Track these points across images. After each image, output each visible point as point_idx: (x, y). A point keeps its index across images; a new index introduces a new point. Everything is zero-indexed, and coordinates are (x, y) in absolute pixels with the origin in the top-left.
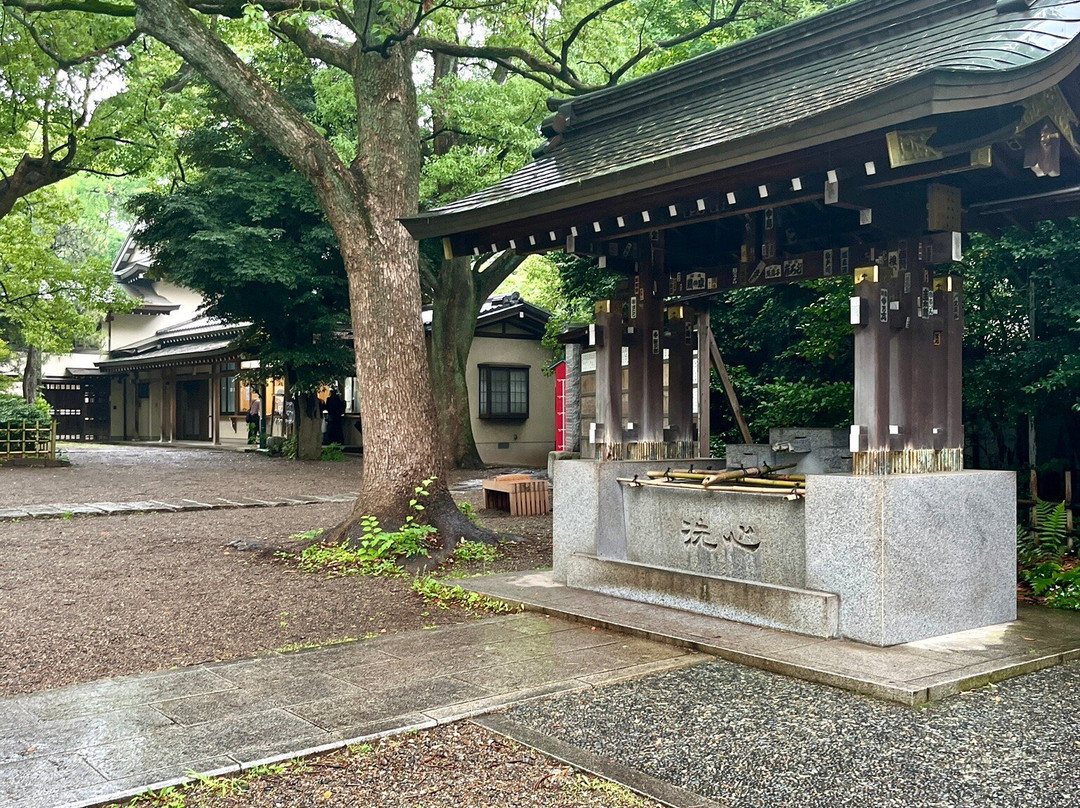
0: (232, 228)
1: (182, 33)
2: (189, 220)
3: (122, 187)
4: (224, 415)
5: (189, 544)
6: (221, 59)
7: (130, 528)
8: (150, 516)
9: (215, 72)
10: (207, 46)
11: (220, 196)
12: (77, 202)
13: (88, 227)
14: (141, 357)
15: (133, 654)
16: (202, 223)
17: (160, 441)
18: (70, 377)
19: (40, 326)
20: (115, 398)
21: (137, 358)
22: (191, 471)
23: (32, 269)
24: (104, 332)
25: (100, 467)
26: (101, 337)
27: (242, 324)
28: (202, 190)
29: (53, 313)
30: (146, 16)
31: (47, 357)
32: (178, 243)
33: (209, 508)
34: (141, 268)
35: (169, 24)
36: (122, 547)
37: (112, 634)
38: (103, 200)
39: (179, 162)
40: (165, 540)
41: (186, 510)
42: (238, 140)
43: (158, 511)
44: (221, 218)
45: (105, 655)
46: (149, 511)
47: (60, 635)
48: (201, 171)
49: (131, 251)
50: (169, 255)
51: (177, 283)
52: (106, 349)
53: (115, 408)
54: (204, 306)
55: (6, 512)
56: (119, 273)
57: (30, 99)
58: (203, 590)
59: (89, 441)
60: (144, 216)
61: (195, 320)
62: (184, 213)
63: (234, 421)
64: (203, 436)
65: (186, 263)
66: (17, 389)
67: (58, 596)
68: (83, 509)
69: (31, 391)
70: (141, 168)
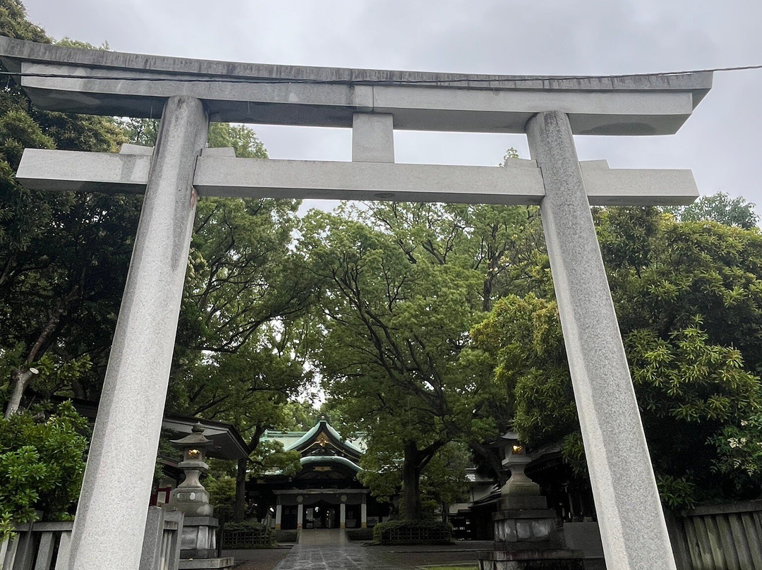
24: (470, 494)
31: (451, 506)
52: (472, 501)
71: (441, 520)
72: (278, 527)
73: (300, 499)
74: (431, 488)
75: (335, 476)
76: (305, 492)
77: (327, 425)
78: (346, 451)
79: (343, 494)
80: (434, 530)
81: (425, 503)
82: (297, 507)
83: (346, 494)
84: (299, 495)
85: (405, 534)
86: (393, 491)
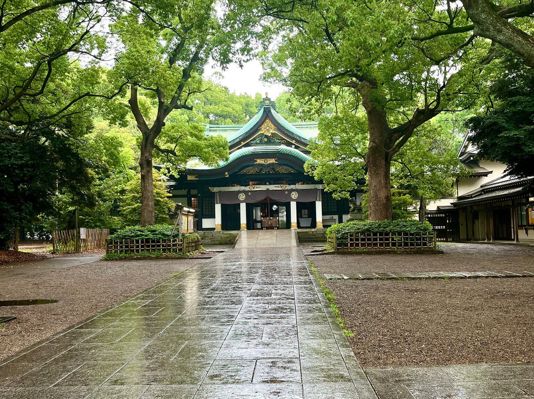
0: (521, 128)
1: (499, 31)
2: (497, 127)
3: (460, 116)
4: (521, 227)
5: (513, 295)
6: (520, 39)
7: (478, 285)
8: (488, 280)
9: (517, 46)
10: (512, 34)
11: (514, 112)
12: (440, 126)
13: (445, 138)
14: (474, 199)
15: (495, 352)
16: (505, 128)
17: (486, 241)
18: (440, 210)
19: (426, 187)
20: (462, 220)
21: (472, 199)
22: (505, 256)
23: (421, 161)
24: (455, 187)
25: (458, 254)
26: (454, 190)
27: (529, 178)
28: (504, 110)
29: (432, 180)
30: (479, 27)
31: (429, 202)
32: (492, 139)
33: (520, 276)
34: (471, 155)
35: (492, 28)
36: (477, 295)
37: (481, 340)
38: (451, 124)
39: (490, 99)
40: (499, 292)
41: (507, 277)
42: (522, 81)
43: (492, 277)
44: (515, 123)
45: (480, 350)
46: (487, 277)
47: (455, 338)
48: (502, 101)
49: (466, 147)
50: (487, 146)
51: (491, 160)
52: (456, 196)
53: (462, 225)
54: (507, 170)
55: (418, 275)
56: (460, 158)
57: (419, 83)
58: (526, 321)
59: (450, 241)
60: (474, 129)
61: (502, 177)
62: (495, 124)
63: (527, 230)
64: (509, 238)
65: (497, 149)
66: (416, 218)
67: (450, 318)
68: (453, 275)
69: (422, 218)
70: (471, 105)
71: (417, 219)
72: (219, 229)
73: (242, 197)
74: (404, 182)
75: (283, 170)
76: (247, 188)
77: (273, 111)
78: (297, 141)
79: (292, 190)
80: (411, 234)
81: (396, 200)
82: (239, 205)
83: (296, 190)
84: (239, 192)
85: (369, 239)
86: (354, 185)
